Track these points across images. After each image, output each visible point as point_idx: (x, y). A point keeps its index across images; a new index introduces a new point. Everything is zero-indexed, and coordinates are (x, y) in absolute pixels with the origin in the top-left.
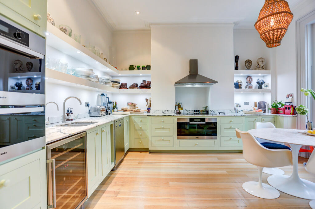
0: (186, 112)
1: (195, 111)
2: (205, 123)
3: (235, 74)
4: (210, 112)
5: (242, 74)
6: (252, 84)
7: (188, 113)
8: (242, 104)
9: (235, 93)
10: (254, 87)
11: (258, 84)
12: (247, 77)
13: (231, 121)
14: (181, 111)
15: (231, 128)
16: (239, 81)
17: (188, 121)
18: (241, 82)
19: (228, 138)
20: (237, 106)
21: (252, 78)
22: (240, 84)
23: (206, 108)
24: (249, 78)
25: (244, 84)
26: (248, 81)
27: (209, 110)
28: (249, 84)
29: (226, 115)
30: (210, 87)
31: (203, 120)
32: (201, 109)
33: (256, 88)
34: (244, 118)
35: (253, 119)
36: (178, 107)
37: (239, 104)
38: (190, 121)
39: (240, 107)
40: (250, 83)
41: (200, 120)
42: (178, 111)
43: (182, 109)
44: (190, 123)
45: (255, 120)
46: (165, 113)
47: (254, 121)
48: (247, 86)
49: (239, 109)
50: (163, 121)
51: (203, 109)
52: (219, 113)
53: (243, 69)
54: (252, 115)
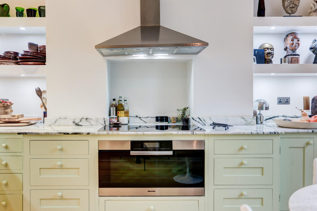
0: (137, 122)
1: (158, 119)
2: (170, 153)
3: (256, 29)
4: (192, 122)
5: (273, 28)
6: (297, 52)
7: (143, 124)
8: (272, 102)
9: (254, 75)
10: (302, 60)
11: (313, 52)
12: (287, 36)
13: (242, 148)
14: (123, 119)
15: (243, 166)
16: (267, 46)
17: (128, 147)
18: (272, 49)
19: (236, 193)
20: (261, 108)
21: (299, 37)
22: (269, 53)
23: (184, 113)
24: (290, 38)
25: (279, 54)
26: (288, 46)
27: (190, 117)
28: (291, 52)
29: (231, 131)
30: (192, 60)
31: (167, 145)
32: (173, 113)
33: (307, 61)
34: (277, 139)
35: (301, 142)
36: (116, 111)
37: (264, 103)
38: (132, 149)
39: (267, 108)
40: (294, 50)
41: (157, 145)
42: (115, 121)
43: (127, 114)
44: (133, 153)
45: (308, 144)
46: (80, 124)
47: (304, 148)
48: (285, 57)
49: (265, 114)
50: (59, 147)
51: (178, 115)
52: (215, 125)
53: (276, 14)
54: (300, 131)
